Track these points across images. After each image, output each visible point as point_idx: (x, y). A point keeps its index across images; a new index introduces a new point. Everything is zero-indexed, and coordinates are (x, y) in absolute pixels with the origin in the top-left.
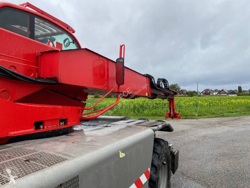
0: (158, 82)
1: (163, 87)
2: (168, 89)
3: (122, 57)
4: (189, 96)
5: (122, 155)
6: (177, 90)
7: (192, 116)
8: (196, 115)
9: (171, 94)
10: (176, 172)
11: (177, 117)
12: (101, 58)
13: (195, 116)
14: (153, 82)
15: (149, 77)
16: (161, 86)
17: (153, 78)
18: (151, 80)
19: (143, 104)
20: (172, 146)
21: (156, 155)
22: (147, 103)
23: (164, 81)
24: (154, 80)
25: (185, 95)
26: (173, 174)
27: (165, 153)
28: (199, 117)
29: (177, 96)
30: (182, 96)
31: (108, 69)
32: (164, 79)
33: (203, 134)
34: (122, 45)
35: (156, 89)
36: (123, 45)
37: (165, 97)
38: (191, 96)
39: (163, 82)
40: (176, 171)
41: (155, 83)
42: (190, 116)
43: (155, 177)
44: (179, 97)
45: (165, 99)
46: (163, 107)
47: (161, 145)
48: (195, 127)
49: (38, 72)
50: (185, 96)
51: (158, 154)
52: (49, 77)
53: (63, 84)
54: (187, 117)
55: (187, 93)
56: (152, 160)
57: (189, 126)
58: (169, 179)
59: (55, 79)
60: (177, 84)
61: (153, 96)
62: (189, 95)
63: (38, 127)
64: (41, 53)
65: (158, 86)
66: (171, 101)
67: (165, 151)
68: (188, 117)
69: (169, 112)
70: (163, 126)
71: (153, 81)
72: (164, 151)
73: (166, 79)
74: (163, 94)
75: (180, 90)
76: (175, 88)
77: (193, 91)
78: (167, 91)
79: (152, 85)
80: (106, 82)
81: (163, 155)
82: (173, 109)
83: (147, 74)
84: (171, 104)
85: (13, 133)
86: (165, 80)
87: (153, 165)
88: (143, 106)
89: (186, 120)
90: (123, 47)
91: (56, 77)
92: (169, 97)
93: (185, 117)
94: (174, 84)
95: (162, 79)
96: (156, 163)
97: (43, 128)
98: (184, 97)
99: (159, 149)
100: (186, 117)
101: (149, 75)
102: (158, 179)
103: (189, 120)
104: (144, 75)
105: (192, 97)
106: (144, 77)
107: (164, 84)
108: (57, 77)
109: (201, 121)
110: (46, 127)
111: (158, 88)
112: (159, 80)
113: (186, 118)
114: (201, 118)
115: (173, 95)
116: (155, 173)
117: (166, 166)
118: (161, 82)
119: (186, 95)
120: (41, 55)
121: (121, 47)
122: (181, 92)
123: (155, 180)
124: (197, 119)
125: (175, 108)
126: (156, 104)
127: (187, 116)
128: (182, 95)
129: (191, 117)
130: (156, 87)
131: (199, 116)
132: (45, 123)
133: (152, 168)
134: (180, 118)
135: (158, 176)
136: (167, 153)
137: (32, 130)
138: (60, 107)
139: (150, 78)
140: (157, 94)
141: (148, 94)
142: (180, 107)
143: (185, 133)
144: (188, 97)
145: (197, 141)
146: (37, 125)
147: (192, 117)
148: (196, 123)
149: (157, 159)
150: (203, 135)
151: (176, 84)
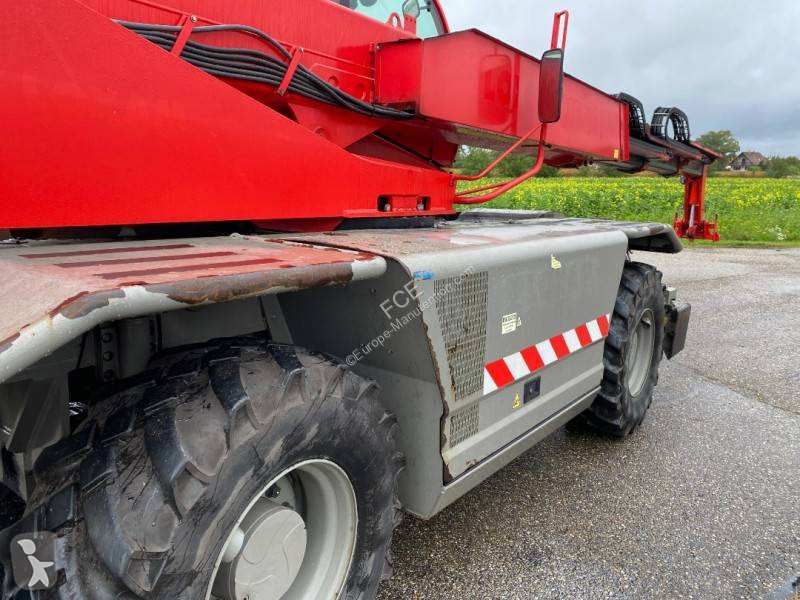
0: (655, 118)
1: (671, 134)
2: (687, 142)
3: (559, 46)
4: (770, 176)
5: (556, 264)
6: (728, 154)
7: (764, 239)
8: (781, 236)
9: (693, 159)
10: (678, 355)
11: (708, 234)
12: (502, 51)
13: (774, 239)
14: (638, 117)
15: (628, 104)
16: (663, 132)
17: (640, 105)
18: (633, 114)
19: (599, 196)
20: (675, 291)
21: (629, 294)
22: (613, 194)
23: (676, 116)
24: (642, 112)
25: (754, 171)
26: (669, 357)
27: (652, 297)
28: (789, 243)
29: (723, 173)
30: (743, 176)
31: (517, 78)
32: (675, 109)
33: (788, 289)
34: (560, 11)
35: (646, 139)
36: (563, 13)
37: (675, 169)
38: (777, 177)
39: (670, 120)
40: (675, 354)
41: (644, 120)
42: (755, 240)
43: (620, 340)
44: (730, 179)
45: (674, 174)
46: (664, 209)
47: (642, 275)
48: (765, 270)
49: (373, 90)
50: (753, 176)
51: (632, 292)
52: (398, 101)
53: (424, 118)
54: (744, 242)
55: (761, 164)
56: (617, 304)
57: (743, 266)
58: (655, 362)
59: (412, 107)
60: (728, 133)
61: (636, 164)
62: (770, 170)
63: (381, 208)
64: (379, 44)
65: (655, 131)
66: (694, 185)
67: (652, 292)
68: (749, 242)
69: (681, 218)
70: (652, 231)
71: (640, 114)
72: (647, 290)
73: (681, 109)
74: (667, 158)
75: (738, 154)
76: (718, 144)
77: (790, 158)
78: (683, 150)
79: (634, 128)
80: (510, 115)
81: (645, 299)
82: (698, 210)
83: (622, 94)
84: (693, 194)
85: (349, 213)
86: (679, 112)
87: (616, 314)
88: (597, 203)
89: (740, 250)
90: (563, 18)
91: (414, 102)
92: (687, 169)
93: (740, 242)
94: (717, 131)
95: (668, 110)
96: (626, 310)
97: (391, 210)
98: (747, 180)
99: (636, 283)
100: (742, 241)
101: (629, 97)
102: (626, 345)
103: (750, 251)
104: (612, 97)
105: (780, 180)
106: (613, 101)
107: (675, 127)
108: (417, 100)
109: (793, 256)
110: (394, 210)
111: (652, 138)
112: (658, 113)
113: (740, 246)
114: (794, 246)
115: (703, 164)
116: (622, 333)
117: (651, 331)
118: (665, 119)
119: (759, 172)
120: (379, 51)
121: (558, 17)
122: (740, 161)
123: (619, 346)
124: (780, 248)
125: (702, 207)
126: (643, 197)
127: (746, 239)
128: (743, 170)
129: (761, 242)
130: (649, 133)
131: (789, 239)
132: (395, 201)
133: (615, 322)
134: (716, 237)
135: (629, 340)
136: (656, 300)
137: (374, 212)
138: (419, 170)
139: (630, 106)
140: (648, 156)
141: (621, 155)
142: (727, 208)
143: (725, 285)
144: (762, 180)
145: (760, 305)
146: (383, 202)
147: (764, 241)
148: (773, 259)
149: (631, 302)
150: (787, 291)
151: (725, 130)
